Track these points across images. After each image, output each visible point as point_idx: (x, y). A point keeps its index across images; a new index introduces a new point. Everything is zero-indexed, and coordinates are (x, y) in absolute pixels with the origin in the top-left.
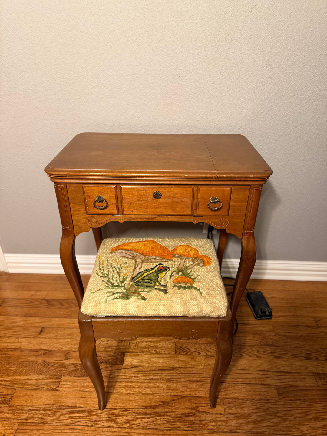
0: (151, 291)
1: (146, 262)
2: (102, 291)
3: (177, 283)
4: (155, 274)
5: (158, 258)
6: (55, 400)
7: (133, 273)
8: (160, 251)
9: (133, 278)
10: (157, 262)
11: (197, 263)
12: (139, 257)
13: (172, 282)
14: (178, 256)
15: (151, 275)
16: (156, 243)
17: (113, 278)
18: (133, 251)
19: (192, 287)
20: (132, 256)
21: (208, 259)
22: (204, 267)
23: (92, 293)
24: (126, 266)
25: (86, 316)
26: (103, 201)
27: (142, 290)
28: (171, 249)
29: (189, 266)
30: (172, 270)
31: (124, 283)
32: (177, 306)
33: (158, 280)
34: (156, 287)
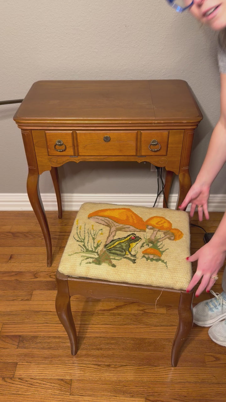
0: (121, 259)
1: (120, 231)
2: (77, 255)
3: (146, 254)
4: (127, 243)
5: (132, 228)
6: (29, 307)
7: (107, 240)
8: (135, 221)
9: (106, 245)
10: (131, 231)
11: (168, 236)
12: (114, 225)
13: (142, 253)
14: (151, 227)
15: (122, 244)
16: (131, 211)
17: (88, 243)
18: (109, 218)
19: (160, 260)
20: (107, 223)
21: (180, 233)
22: (174, 241)
23: (69, 255)
24: (101, 232)
25: (63, 275)
26: (63, 144)
27: (113, 257)
28: (145, 219)
29: (160, 239)
30: (143, 241)
31: (98, 249)
32: (143, 275)
33: (129, 249)
34: (126, 256)
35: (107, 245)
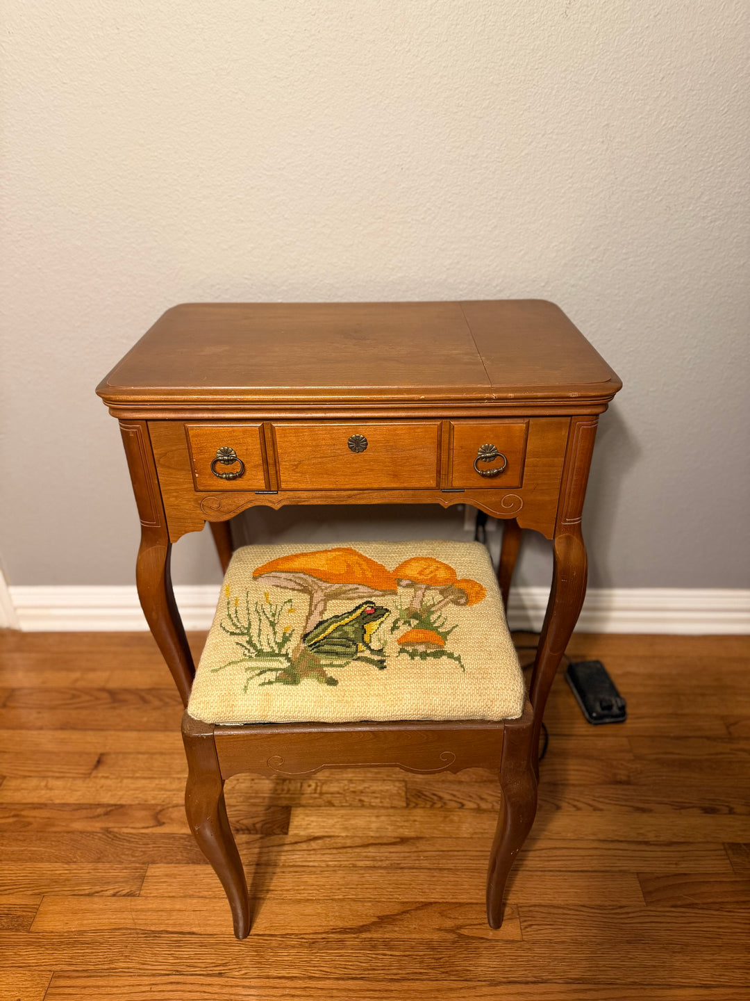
1: (335, 599)
2: (235, 667)
3: (408, 644)
4: (357, 626)
5: (362, 589)
7: (307, 623)
8: (367, 573)
9: (306, 635)
10: (360, 597)
11: (451, 597)
12: (319, 587)
13: (396, 643)
14: (408, 582)
15: (346, 628)
16: (356, 554)
17: (259, 636)
18: (304, 574)
19: (442, 653)
20: (302, 586)
21: (477, 589)
22: (468, 608)
23: (213, 671)
24: (289, 607)
25: (200, 723)
26: (234, 460)
27: (328, 662)
28: (391, 566)
29: (434, 605)
30: (395, 615)
31: (286, 647)
32: (408, 696)
33: (363, 638)
34: (359, 655)
35: (309, 634)
